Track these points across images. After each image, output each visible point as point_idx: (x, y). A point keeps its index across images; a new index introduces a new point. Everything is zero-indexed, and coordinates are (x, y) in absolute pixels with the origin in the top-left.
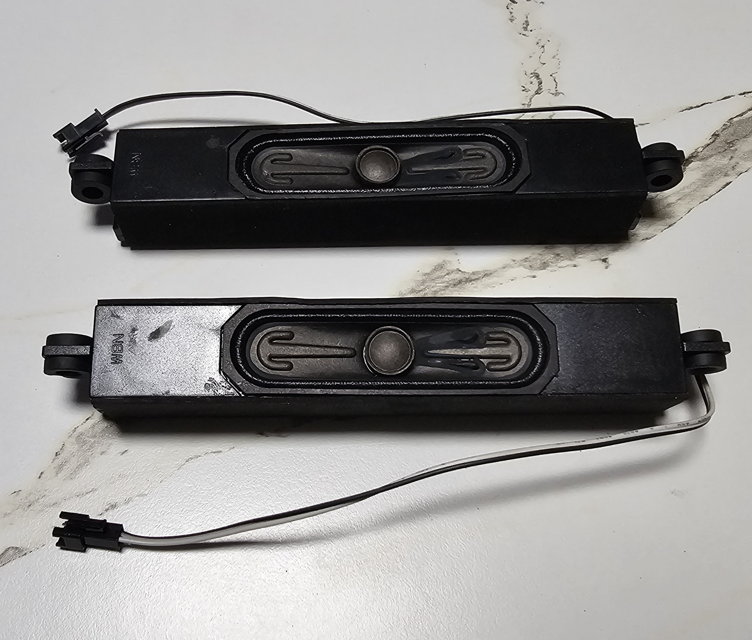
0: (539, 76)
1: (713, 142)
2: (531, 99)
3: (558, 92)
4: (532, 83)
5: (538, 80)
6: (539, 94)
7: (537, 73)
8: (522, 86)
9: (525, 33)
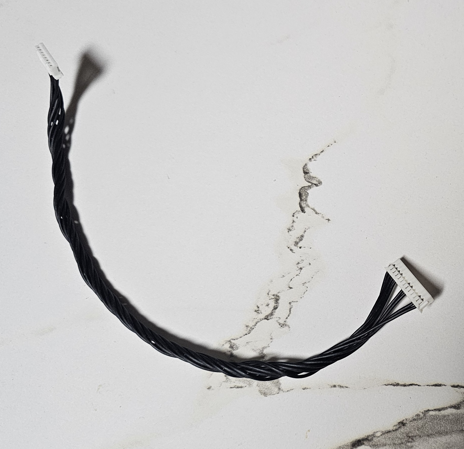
0: (278, 300)
1: (396, 430)
2: (256, 323)
3: (286, 323)
4: (268, 305)
5: (275, 304)
6: (268, 320)
7: (278, 296)
8: (257, 306)
9: (293, 247)
